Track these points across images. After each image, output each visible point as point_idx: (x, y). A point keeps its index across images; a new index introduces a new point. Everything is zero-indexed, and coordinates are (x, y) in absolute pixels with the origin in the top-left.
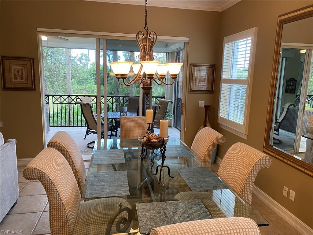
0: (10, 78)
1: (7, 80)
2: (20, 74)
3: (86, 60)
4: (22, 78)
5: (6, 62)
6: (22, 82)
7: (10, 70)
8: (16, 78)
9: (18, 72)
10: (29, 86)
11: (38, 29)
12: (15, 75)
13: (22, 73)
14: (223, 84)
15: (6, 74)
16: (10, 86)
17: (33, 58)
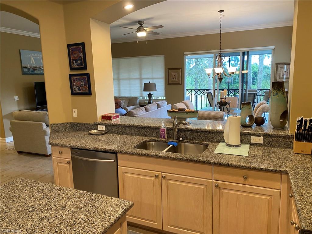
0: (171, 79)
1: (169, 80)
2: (175, 76)
3: (235, 61)
4: (176, 79)
5: (170, 71)
6: (176, 80)
7: (171, 75)
8: (173, 79)
9: (174, 75)
10: (179, 82)
11: (184, 53)
12: (173, 77)
13: (176, 76)
15: (169, 77)
16: (171, 83)
17: (181, 68)
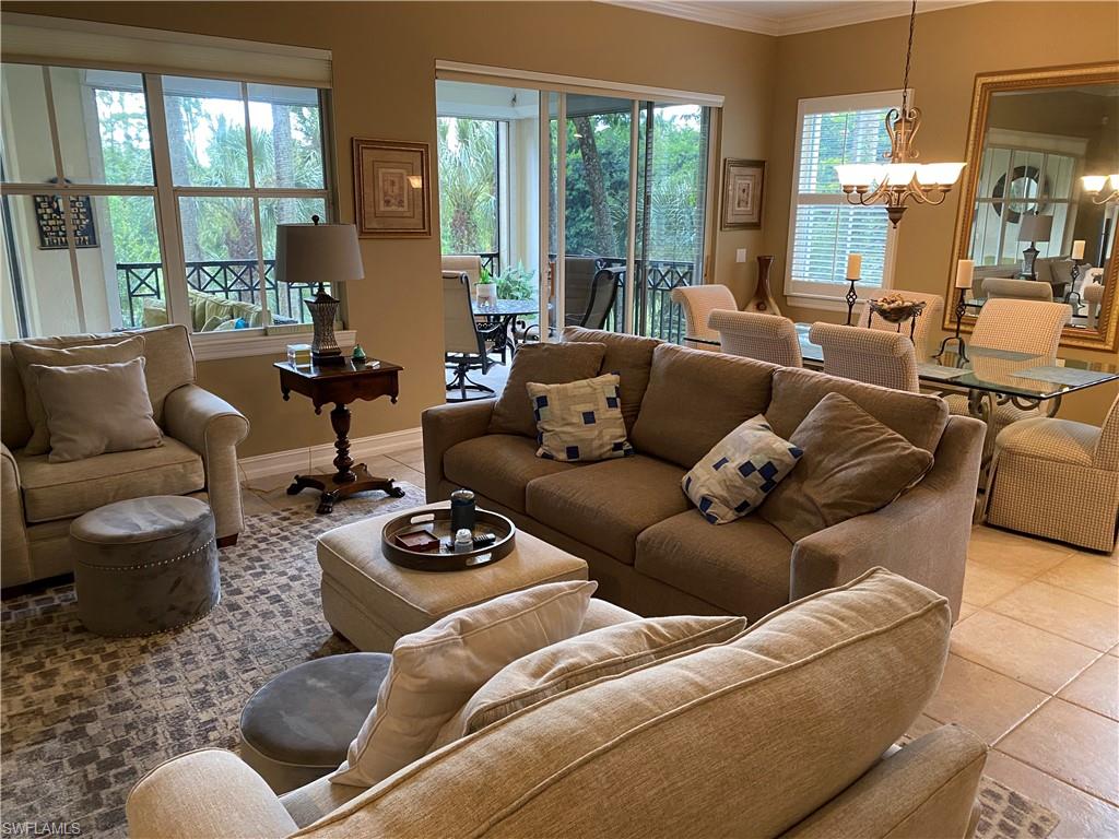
1: (368, 209)
5: (367, 156)
7: (375, 178)
10: (416, 223)
14: (799, 206)
15: (365, 189)
16: (377, 226)
17: (427, 146)
